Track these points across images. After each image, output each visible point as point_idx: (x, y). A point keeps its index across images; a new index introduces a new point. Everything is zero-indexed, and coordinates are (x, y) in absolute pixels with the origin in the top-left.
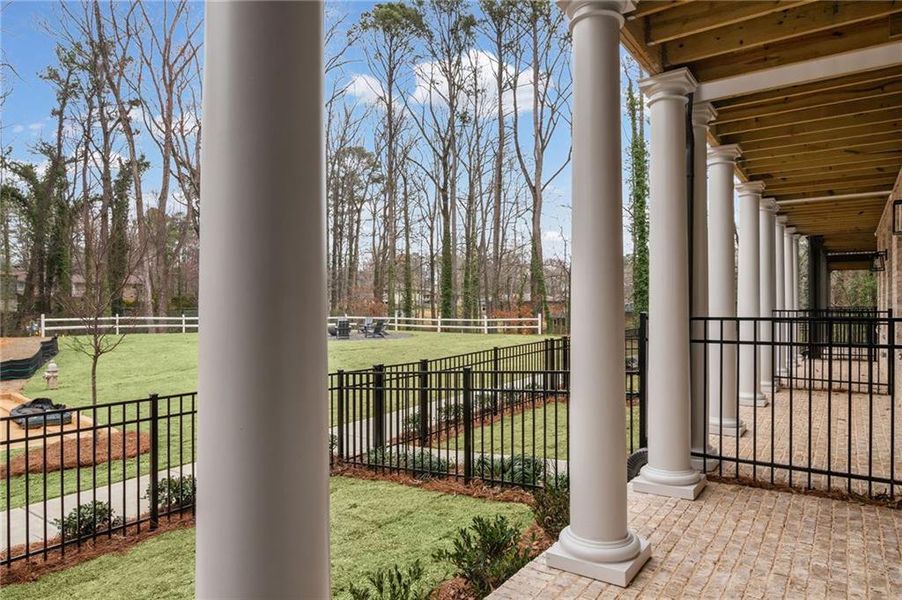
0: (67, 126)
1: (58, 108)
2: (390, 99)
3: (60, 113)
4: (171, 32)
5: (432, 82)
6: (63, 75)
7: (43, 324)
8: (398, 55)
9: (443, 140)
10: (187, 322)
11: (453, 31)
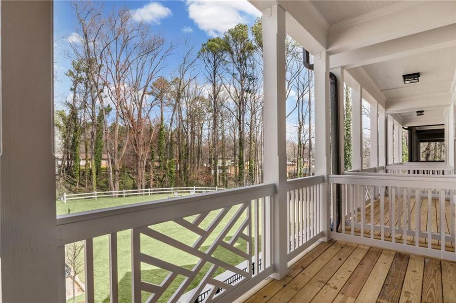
0: (77, 95)
1: (73, 87)
2: (215, 80)
3: (75, 89)
4: (119, 58)
5: (233, 74)
6: (75, 74)
7: (65, 197)
8: (217, 61)
9: (239, 97)
10: (125, 193)
11: (242, 52)
